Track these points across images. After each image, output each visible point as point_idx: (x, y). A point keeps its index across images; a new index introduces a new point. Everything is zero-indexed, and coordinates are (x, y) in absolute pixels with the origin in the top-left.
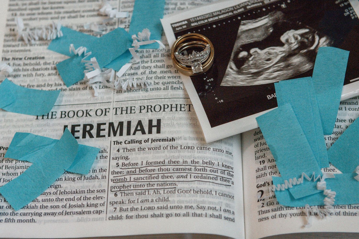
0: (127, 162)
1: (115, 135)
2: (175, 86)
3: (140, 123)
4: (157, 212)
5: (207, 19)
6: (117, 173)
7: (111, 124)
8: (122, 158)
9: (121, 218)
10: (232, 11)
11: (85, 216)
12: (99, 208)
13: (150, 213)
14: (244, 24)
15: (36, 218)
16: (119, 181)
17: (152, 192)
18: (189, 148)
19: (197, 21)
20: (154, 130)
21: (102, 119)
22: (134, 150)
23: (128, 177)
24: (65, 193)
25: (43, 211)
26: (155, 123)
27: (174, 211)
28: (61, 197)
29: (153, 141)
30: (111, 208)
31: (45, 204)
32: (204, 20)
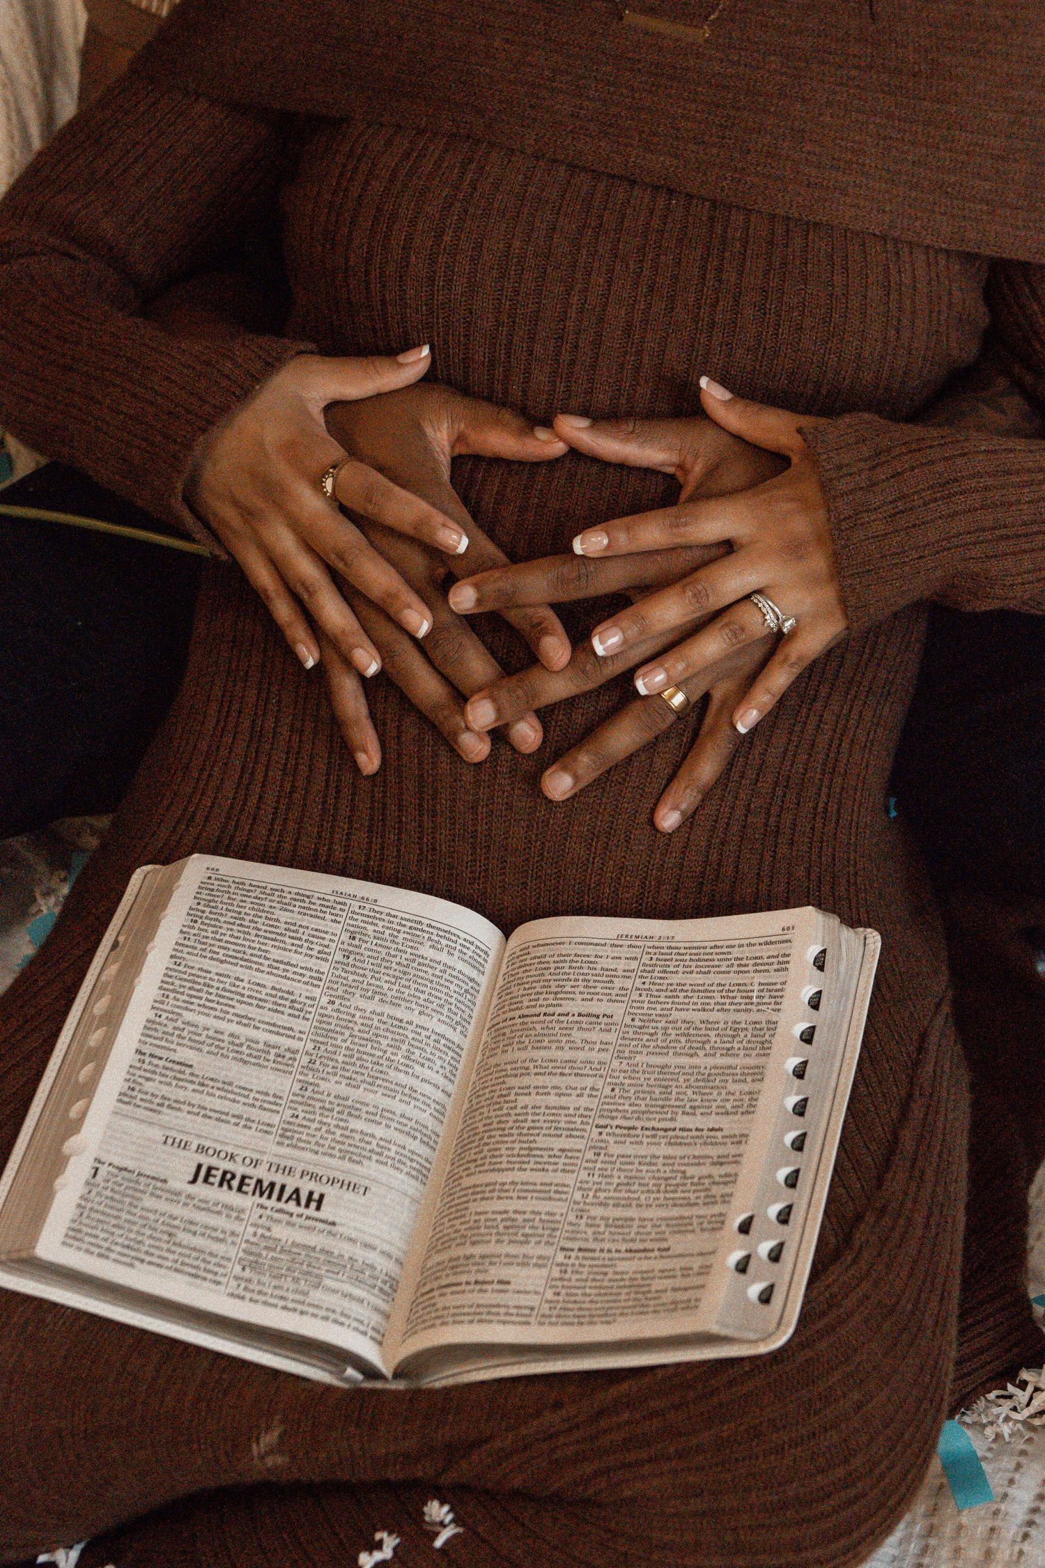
0: (268, 1234)
1: (261, 1194)
2: (354, 1157)
3: (297, 1191)
4: (290, 1305)
6: (252, 1243)
7: (259, 1182)
8: (263, 1227)
9: (243, 1298)
11: (199, 1281)
12: (218, 1278)
13: (282, 1303)
15: (137, 1263)
16: (251, 1254)
17: (289, 1279)
18: (350, 1239)
20: (313, 1205)
21: (249, 1171)
22: (279, 1221)
23: (264, 1253)
24: (180, 1245)
25: (148, 1259)
26: (316, 1196)
27: (311, 1310)
28: (173, 1248)
29: (308, 1218)
30: (234, 1283)
31: (152, 1250)
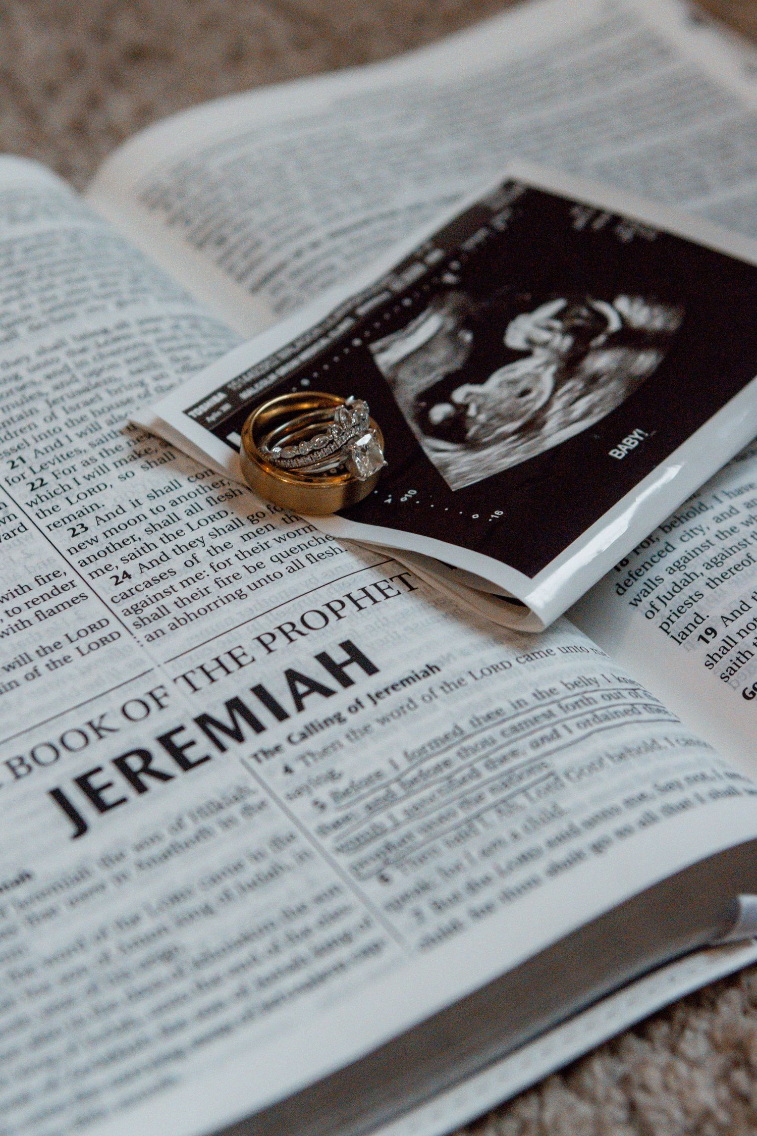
0: (341, 785)
1: (238, 736)
2: (315, 551)
3: (292, 676)
4: (560, 854)
5: (272, 371)
6: (337, 825)
7: (204, 721)
8: (318, 782)
9: (455, 927)
10: (325, 334)
11: (336, 983)
12: (364, 940)
13: (538, 867)
14: (383, 350)
15: (174, 1069)
16: (360, 842)
17: (491, 816)
18: (495, 668)
19: (251, 384)
20: (354, 671)
21: (161, 722)
22: (335, 746)
23: (381, 818)
24: (206, 958)
25: (182, 1039)
26: (340, 656)
27: (606, 829)
28: (207, 973)
29: (375, 698)
30: (402, 920)
31: (171, 1017)
32: (264, 376)
